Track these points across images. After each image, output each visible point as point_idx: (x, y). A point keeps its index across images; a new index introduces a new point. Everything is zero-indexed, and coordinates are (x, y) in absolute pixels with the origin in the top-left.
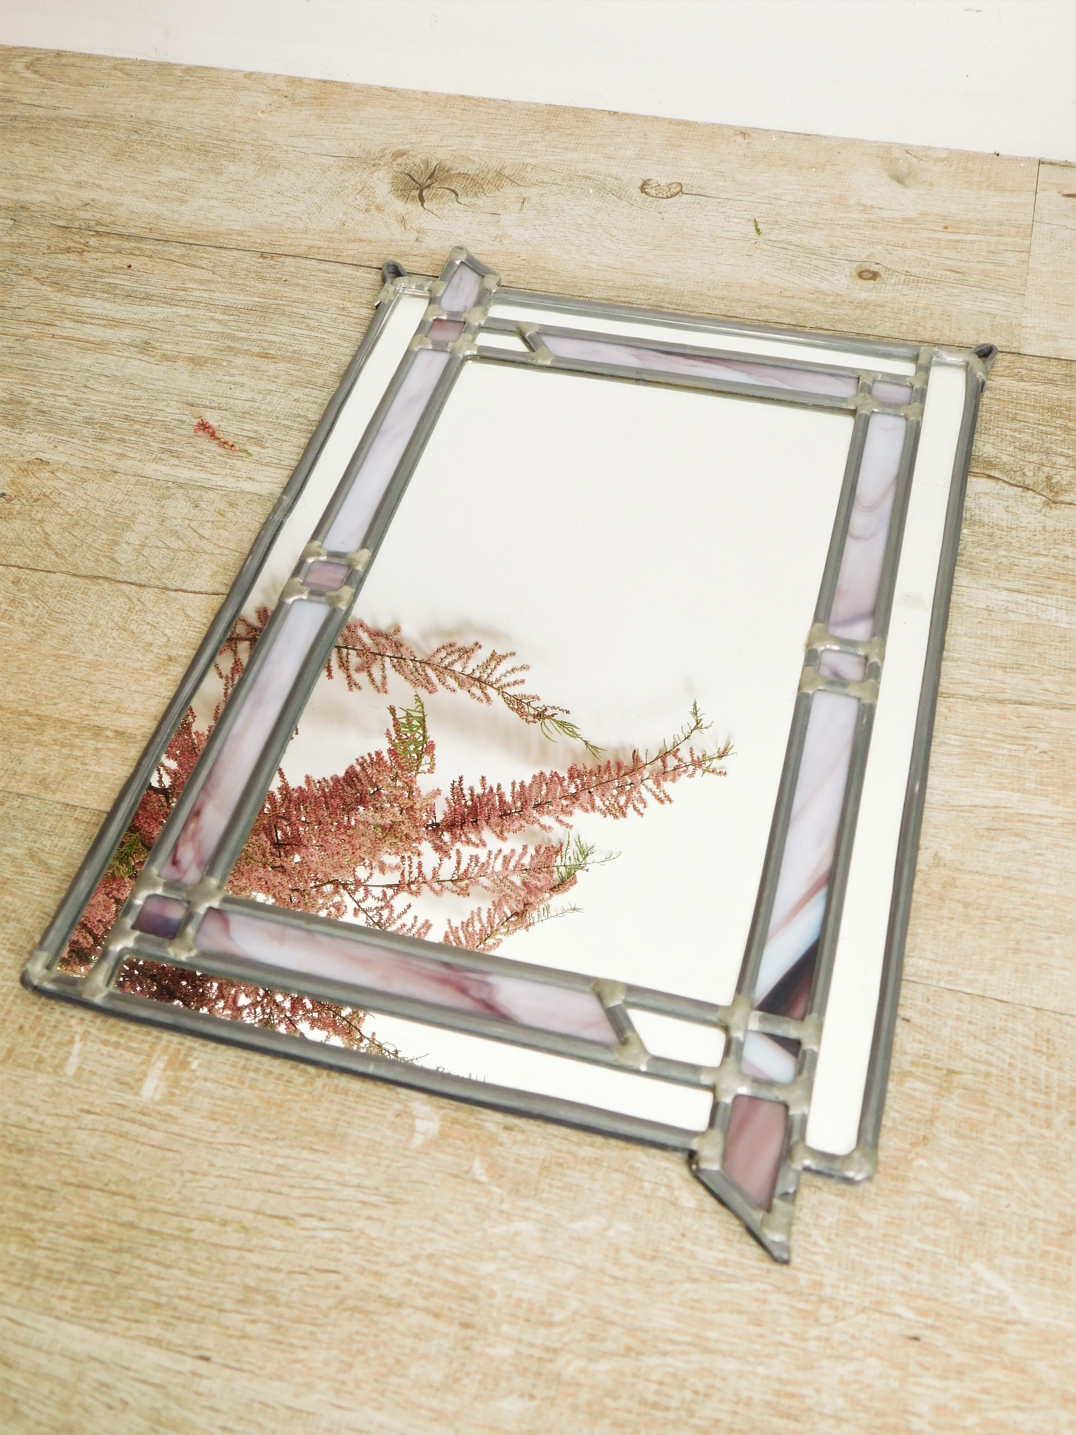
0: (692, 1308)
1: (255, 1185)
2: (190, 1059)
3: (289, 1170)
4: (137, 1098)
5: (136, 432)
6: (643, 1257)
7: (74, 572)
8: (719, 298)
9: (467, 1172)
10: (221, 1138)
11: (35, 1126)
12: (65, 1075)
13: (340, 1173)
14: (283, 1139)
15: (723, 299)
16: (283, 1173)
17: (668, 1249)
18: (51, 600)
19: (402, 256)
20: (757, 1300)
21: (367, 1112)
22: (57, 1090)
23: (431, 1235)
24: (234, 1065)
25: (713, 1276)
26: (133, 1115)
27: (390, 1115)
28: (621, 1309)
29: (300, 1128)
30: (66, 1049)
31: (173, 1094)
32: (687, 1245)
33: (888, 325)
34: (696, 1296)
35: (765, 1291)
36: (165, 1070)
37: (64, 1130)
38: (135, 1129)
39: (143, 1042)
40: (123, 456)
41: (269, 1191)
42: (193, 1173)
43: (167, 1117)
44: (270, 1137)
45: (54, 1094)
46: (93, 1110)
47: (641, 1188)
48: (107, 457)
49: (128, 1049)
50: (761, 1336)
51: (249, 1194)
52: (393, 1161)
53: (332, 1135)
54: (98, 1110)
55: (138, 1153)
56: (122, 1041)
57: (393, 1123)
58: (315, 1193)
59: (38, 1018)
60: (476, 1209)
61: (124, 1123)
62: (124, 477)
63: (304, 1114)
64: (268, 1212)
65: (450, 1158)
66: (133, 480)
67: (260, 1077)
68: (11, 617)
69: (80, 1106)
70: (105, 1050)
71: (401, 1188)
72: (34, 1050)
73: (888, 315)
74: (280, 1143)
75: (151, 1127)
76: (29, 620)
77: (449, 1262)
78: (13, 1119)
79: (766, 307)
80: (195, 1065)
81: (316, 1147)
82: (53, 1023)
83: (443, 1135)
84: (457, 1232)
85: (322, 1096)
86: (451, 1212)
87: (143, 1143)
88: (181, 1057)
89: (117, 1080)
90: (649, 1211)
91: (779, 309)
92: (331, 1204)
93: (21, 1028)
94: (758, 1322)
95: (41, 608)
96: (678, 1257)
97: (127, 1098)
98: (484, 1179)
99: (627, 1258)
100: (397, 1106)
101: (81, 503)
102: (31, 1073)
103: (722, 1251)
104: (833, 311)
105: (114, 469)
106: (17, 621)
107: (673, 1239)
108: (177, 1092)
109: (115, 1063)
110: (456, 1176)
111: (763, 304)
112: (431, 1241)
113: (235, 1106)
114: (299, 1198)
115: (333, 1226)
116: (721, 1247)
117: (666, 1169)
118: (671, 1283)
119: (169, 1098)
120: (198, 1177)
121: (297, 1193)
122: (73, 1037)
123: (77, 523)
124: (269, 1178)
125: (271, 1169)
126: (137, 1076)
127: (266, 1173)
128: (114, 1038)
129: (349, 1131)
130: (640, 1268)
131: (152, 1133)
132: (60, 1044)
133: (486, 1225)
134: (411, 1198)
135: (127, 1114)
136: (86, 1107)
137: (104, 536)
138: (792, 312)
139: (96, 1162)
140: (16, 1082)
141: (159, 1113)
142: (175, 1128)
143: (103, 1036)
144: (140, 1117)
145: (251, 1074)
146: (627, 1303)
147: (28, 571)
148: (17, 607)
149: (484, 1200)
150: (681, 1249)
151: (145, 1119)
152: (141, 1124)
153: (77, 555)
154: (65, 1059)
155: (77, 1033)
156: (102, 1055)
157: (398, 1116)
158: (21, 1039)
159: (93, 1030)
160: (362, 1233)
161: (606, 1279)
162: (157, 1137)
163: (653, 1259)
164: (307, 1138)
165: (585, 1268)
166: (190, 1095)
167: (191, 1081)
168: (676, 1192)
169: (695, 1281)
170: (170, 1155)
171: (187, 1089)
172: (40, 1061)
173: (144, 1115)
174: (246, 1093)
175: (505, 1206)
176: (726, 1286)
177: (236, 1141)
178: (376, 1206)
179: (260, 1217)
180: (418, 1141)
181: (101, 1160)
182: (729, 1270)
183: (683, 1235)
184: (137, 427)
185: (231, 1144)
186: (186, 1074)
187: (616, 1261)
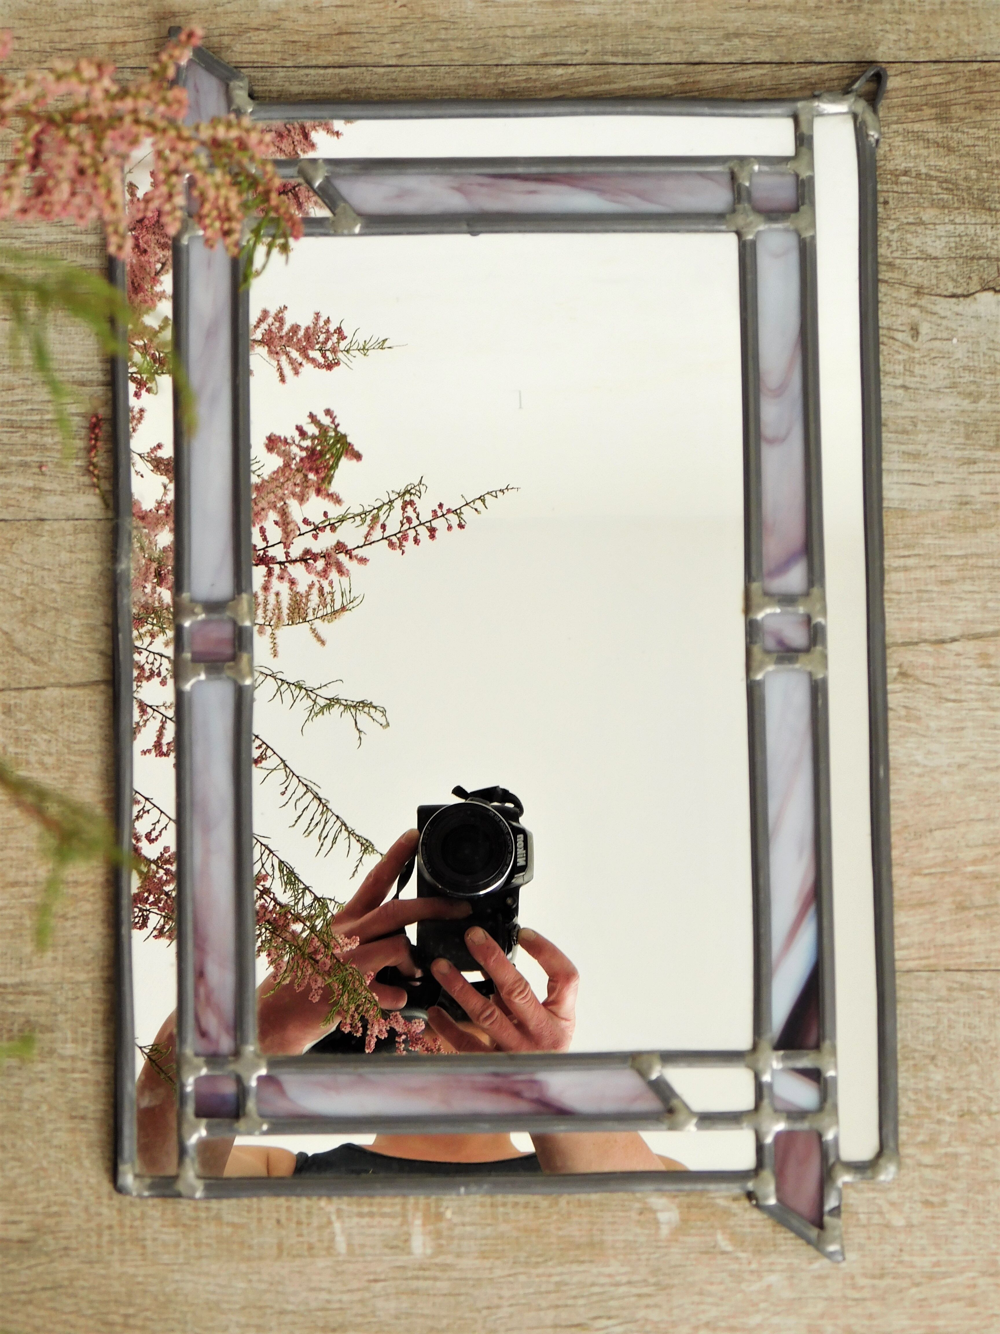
0: (920, 1306)
1: (544, 1304)
2: (442, 1210)
3: (567, 1284)
4: (412, 1257)
5: (34, 446)
6: (873, 1277)
7: (65, 681)
8: (672, 29)
9: (714, 1247)
10: (498, 1272)
11: (337, 1306)
12: (339, 1254)
13: (610, 1276)
14: (551, 1259)
15: (678, 30)
16: (564, 1288)
17: (892, 1265)
18: (60, 728)
19: (240, 34)
20: (969, 1287)
21: (613, 1216)
22: (339, 1269)
23: (702, 1307)
24: (483, 1205)
25: (931, 1277)
26: (415, 1273)
27: (634, 1215)
28: (866, 1323)
29: (562, 1246)
30: (328, 1230)
31: (441, 1246)
32: (906, 1258)
33: (893, 37)
34: (921, 1296)
35: (973, 1278)
36: (424, 1225)
37: (362, 1301)
38: (421, 1284)
39: (393, 1205)
40: (38, 491)
41: (557, 1307)
42: (488, 1308)
43: (445, 1267)
44: (540, 1260)
45: (338, 1273)
46: (377, 1277)
47: (858, 1220)
48: (20, 497)
49: (383, 1215)
50: (978, 1314)
51: (542, 1313)
52: (650, 1254)
53: (591, 1245)
54: (382, 1277)
55: (434, 1304)
56: (375, 1209)
57: (639, 1221)
58: (595, 1298)
59: (289, 1209)
60: (731, 1276)
61: (410, 1282)
62: (56, 525)
63: (560, 1233)
64: (563, 1323)
65: (696, 1239)
66: (69, 526)
67: (509, 1209)
68: (28, 763)
69: (366, 1278)
70: (365, 1221)
71: (665, 1274)
72: (301, 1239)
73: (889, 17)
74: (550, 1263)
75: (435, 1279)
76: (49, 760)
77: (723, 1324)
78: (313, 1305)
79: (737, 35)
80: (449, 1214)
81: (582, 1259)
82: (305, 1210)
83: (684, 1221)
84: (722, 1299)
85: (569, 1214)
86: (712, 1284)
87: (435, 1295)
88: (433, 1210)
89: (386, 1246)
90: (869, 1238)
91: (752, 36)
92: (612, 1303)
93: (278, 1222)
94: (972, 1303)
95: (54, 742)
96: (901, 1269)
97: (403, 1259)
98: (729, 1248)
99: (862, 1281)
100: (637, 1205)
101: (25, 579)
102: (309, 1260)
103: (934, 1255)
104: (820, 25)
105: (38, 515)
106: (37, 766)
107: (893, 1256)
108: (443, 1242)
109: (378, 1231)
110: (706, 1253)
111: (731, 29)
112: (704, 1312)
113: (499, 1242)
114: (585, 1305)
115: (620, 1321)
116: (933, 1252)
117: (874, 1198)
118: (901, 1291)
119: (439, 1250)
120: (494, 1311)
121: (581, 1302)
122: (329, 1218)
123: (34, 611)
124: (553, 1296)
125: (551, 1287)
126: (403, 1238)
127: (548, 1292)
128: (366, 1209)
129: (605, 1238)
130: (874, 1287)
131: (438, 1284)
132: (320, 1228)
133: (743, 1286)
134: (676, 1281)
135: (410, 1274)
136: (372, 1277)
137: (75, 622)
138: (771, 38)
139: (402, 1321)
140: (299, 1272)
141: (436, 1264)
142: (455, 1274)
143: (355, 1209)
144: (421, 1273)
145: (501, 1209)
146: (871, 1317)
147: (13, 694)
148: (27, 747)
149: (735, 1267)
150: (901, 1262)
151: (427, 1274)
152: (426, 1279)
153: (56, 656)
154: (332, 1240)
155: (330, 1213)
156: (363, 1227)
157: (641, 1213)
158: (284, 1233)
159: (344, 1207)
160: (646, 1320)
161: (849, 1303)
162: (443, 1286)
163: (882, 1276)
164: (572, 1253)
165: (830, 1299)
166: (456, 1242)
167: (450, 1229)
168: (887, 1216)
169: (918, 1285)
170: (462, 1298)
171: (451, 1238)
172: (311, 1247)
173: (424, 1270)
174: (503, 1227)
175: (754, 1266)
176: (943, 1282)
177: (512, 1272)
178: (649, 1295)
179: (558, 1330)
180: (665, 1231)
181: (406, 1319)
182: (943, 1269)
183: (901, 1250)
184: (32, 437)
185: (509, 1275)
186: (443, 1225)
187: (854, 1287)
